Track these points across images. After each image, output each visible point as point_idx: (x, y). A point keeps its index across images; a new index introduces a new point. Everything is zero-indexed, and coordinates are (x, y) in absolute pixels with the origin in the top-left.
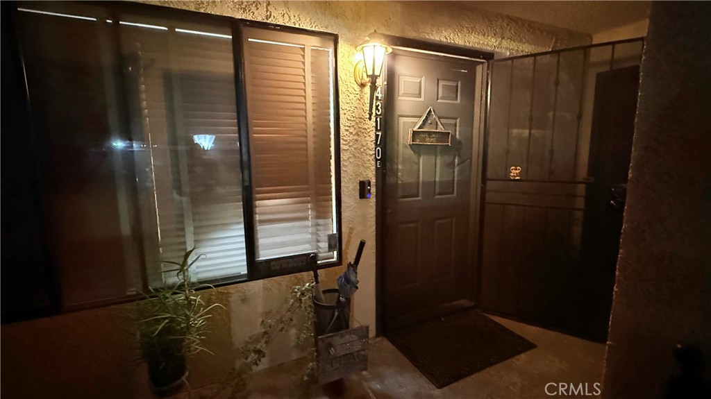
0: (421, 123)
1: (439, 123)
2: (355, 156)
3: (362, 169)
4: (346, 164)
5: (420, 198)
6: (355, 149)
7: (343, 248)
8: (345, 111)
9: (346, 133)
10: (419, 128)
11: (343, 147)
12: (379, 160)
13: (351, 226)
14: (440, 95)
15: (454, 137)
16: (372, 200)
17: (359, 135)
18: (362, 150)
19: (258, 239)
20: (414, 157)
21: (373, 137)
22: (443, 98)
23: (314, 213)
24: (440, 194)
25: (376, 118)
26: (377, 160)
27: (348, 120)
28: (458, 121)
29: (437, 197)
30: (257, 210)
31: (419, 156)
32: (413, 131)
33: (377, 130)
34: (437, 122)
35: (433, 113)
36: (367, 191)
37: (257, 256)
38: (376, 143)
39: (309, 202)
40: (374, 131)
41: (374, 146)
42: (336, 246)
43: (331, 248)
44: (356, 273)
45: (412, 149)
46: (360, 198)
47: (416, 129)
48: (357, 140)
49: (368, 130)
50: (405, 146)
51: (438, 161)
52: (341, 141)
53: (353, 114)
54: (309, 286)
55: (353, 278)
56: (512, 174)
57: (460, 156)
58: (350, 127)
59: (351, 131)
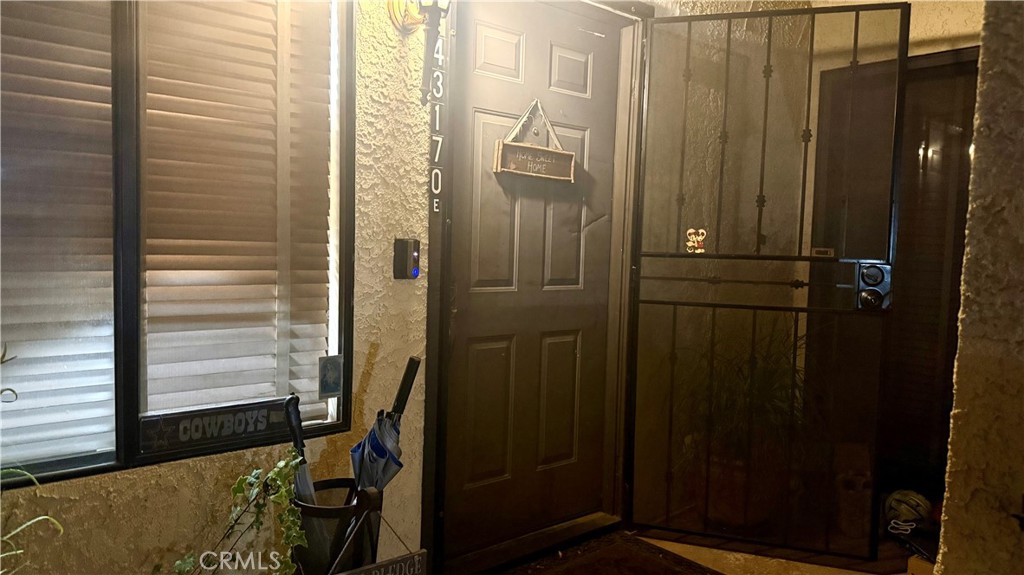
0: (517, 130)
1: (552, 134)
2: (386, 184)
3: (400, 213)
4: (366, 198)
5: (514, 288)
6: (387, 167)
7: (355, 389)
8: (368, 82)
9: (368, 129)
10: (514, 140)
11: (361, 160)
12: (437, 196)
13: (373, 339)
14: (555, 78)
15: (579, 167)
16: (422, 282)
17: (395, 138)
18: (401, 171)
19: (146, 366)
20: (503, 200)
21: (426, 148)
22: (560, 84)
23: (286, 308)
24: (552, 282)
25: (433, 107)
26: (432, 196)
27: (373, 101)
28: (587, 133)
29: (546, 288)
30: (148, 293)
31: (514, 200)
32: (504, 145)
33: (433, 131)
34: (548, 131)
35: (541, 112)
36: (411, 263)
37: (142, 408)
38: (431, 161)
39: (275, 283)
40: (428, 133)
41: (426, 165)
42: (338, 384)
43: (326, 390)
44: (398, 433)
45: (500, 182)
46: (395, 278)
47: (508, 140)
48: (390, 148)
49: (416, 130)
50: (486, 174)
51: (550, 213)
52: (357, 145)
53: (384, 90)
54: (286, 466)
55: (390, 445)
56: (690, 244)
57: (590, 207)
58: (376, 117)
59: (379, 127)
